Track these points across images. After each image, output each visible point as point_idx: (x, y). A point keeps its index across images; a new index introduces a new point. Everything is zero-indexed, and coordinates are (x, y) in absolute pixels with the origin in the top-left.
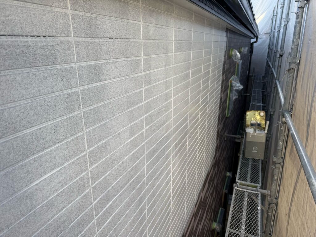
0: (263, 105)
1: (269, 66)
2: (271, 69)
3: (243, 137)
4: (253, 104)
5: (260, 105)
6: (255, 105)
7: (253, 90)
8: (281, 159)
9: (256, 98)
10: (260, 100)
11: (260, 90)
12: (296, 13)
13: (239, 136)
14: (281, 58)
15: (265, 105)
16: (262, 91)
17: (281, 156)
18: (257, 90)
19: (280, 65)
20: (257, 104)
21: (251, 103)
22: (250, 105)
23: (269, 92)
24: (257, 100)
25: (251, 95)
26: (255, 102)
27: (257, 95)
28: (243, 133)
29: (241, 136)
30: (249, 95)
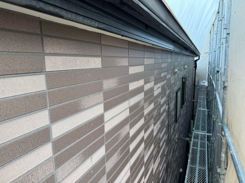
0: (207, 110)
1: (210, 78)
2: (211, 81)
3: (191, 140)
4: (199, 109)
5: (205, 111)
6: (201, 110)
7: (199, 97)
8: (224, 170)
9: (202, 104)
10: (205, 106)
11: (205, 97)
12: (225, 38)
13: (188, 138)
14: (218, 73)
15: (210, 110)
16: (206, 98)
17: (225, 167)
18: (202, 97)
19: (217, 79)
20: (203, 109)
21: (198, 108)
22: (197, 110)
23: (212, 100)
24: (203, 105)
25: (197, 101)
26: (201, 108)
27: (202, 101)
28: (191, 136)
29: (189, 139)
30: (196, 101)
